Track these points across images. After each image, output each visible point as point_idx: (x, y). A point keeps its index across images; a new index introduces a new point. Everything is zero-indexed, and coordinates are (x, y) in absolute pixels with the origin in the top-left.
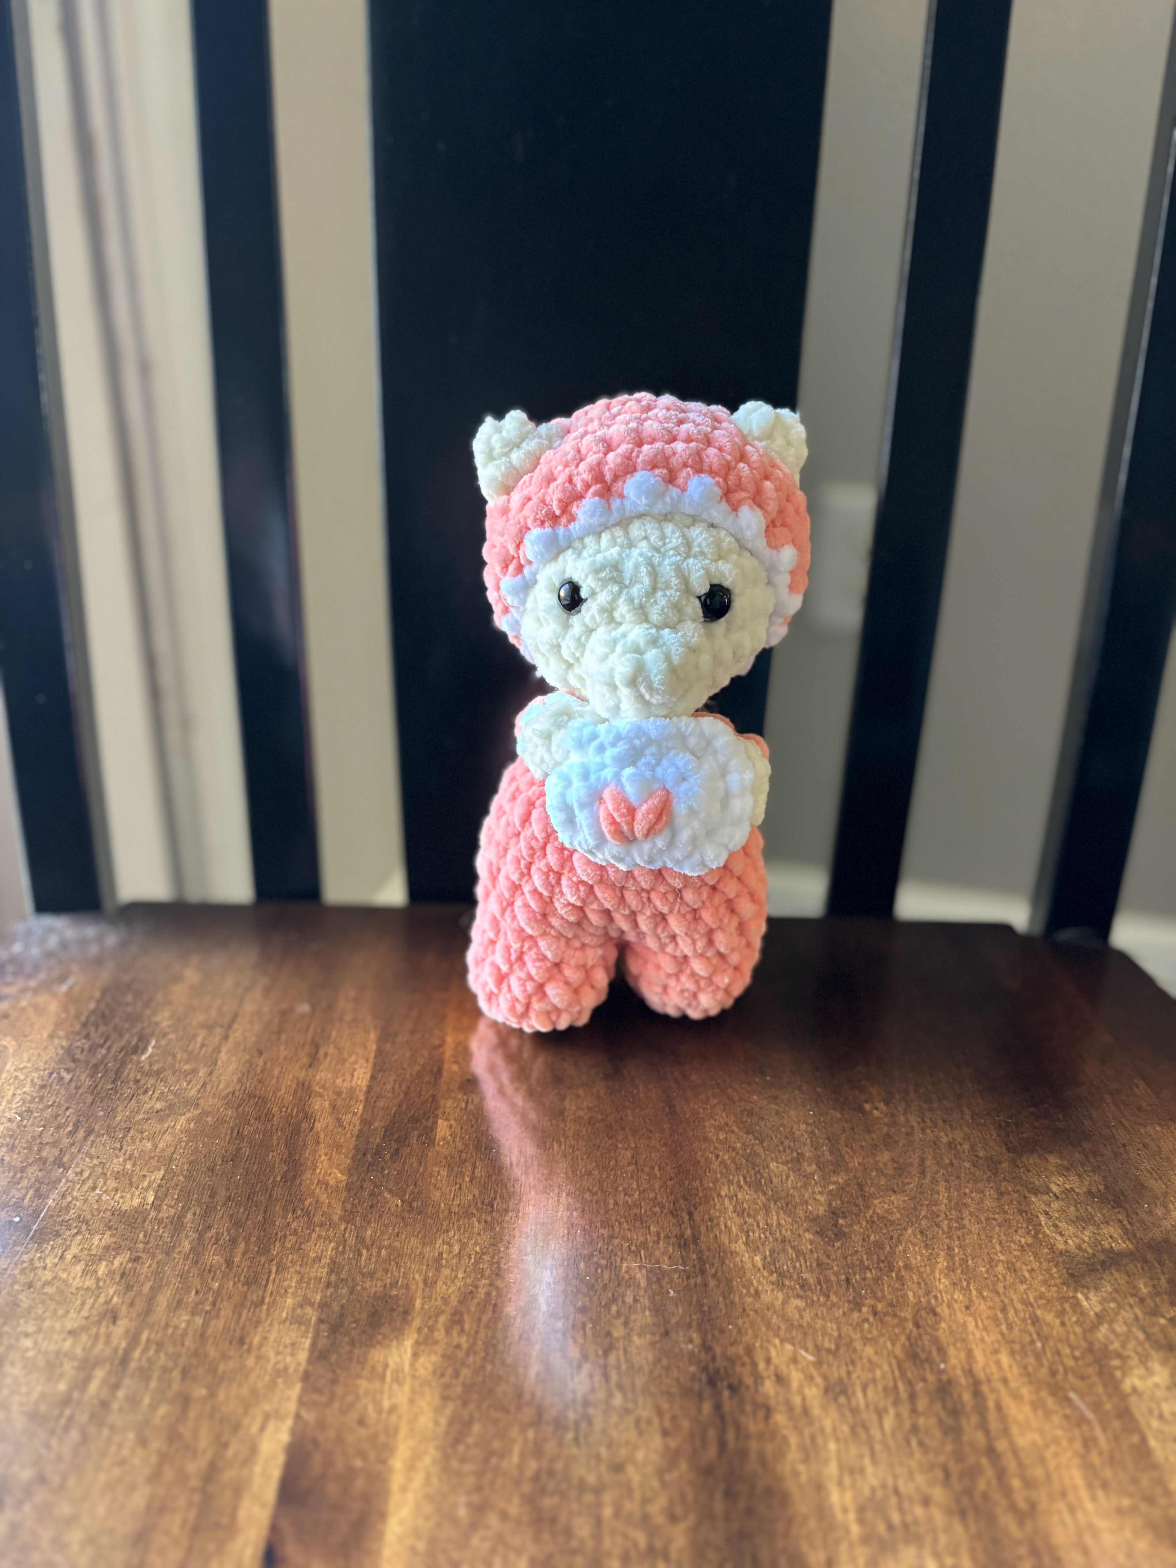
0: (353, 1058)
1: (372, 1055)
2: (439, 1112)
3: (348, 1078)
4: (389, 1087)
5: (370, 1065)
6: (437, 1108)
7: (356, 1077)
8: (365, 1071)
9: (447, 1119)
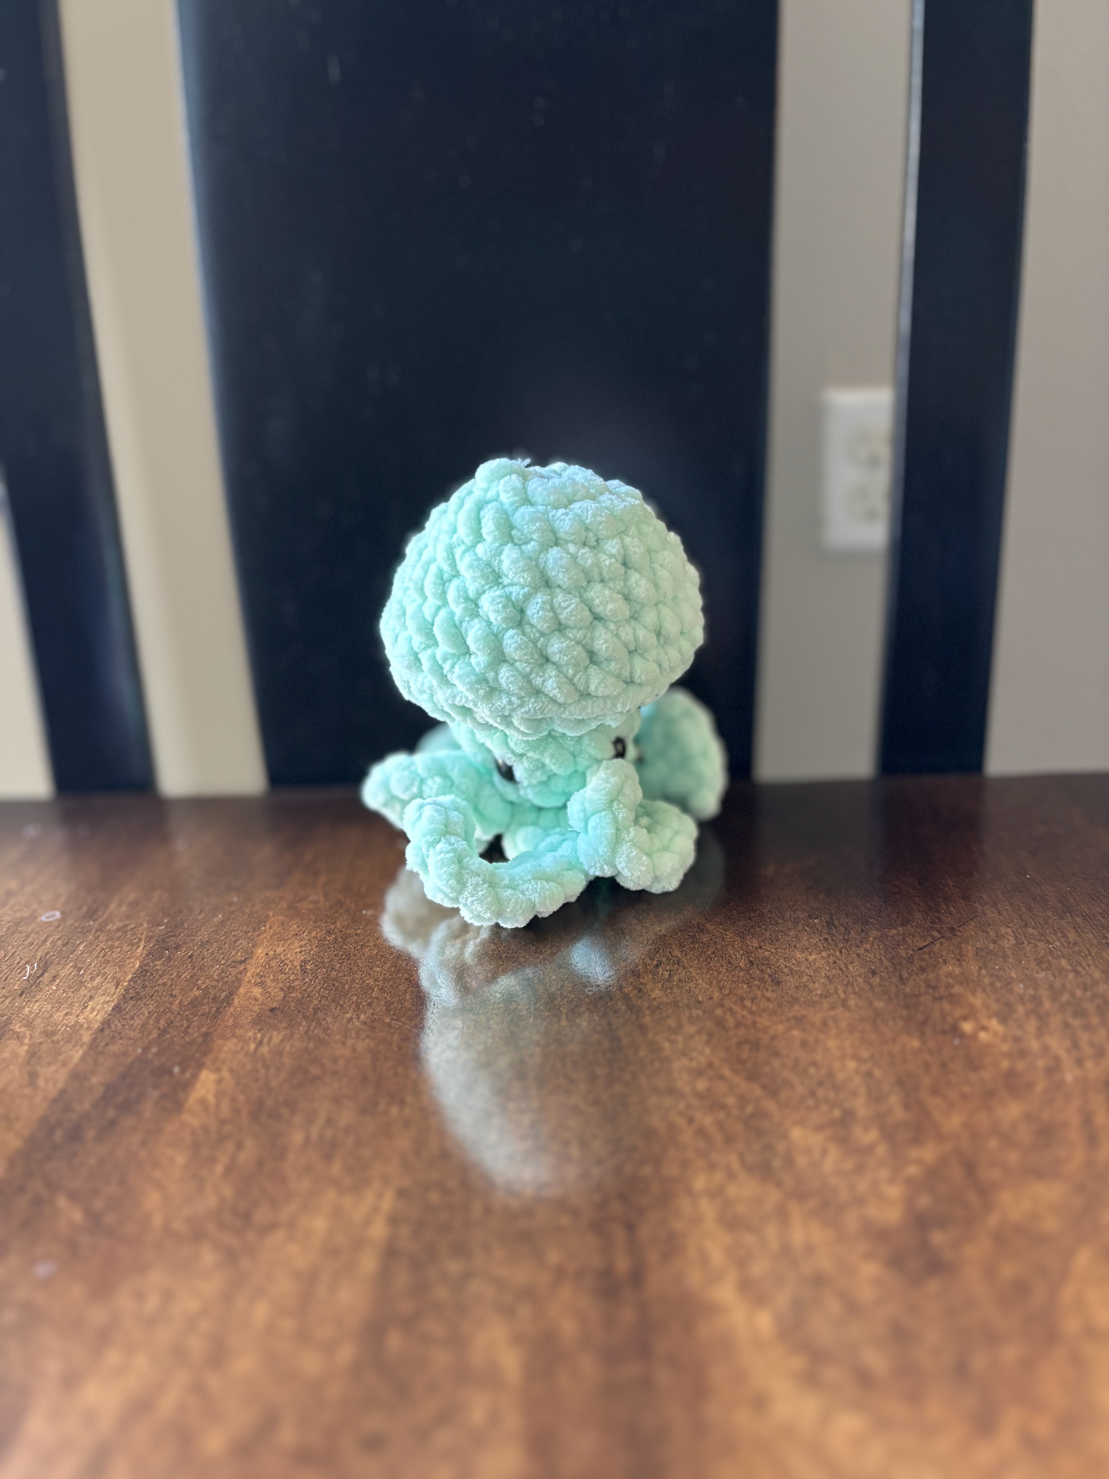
0: (98, 980)
1: (130, 976)
2: (208, 1060)
3: (76, 1010)
4: (137, 1022)
5: (120, 990)
6: (205, 1053)
7: (89, 1008)
8: (108, 999)
9: (218, 1070)
